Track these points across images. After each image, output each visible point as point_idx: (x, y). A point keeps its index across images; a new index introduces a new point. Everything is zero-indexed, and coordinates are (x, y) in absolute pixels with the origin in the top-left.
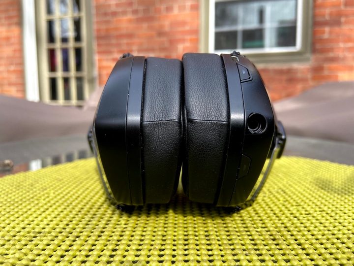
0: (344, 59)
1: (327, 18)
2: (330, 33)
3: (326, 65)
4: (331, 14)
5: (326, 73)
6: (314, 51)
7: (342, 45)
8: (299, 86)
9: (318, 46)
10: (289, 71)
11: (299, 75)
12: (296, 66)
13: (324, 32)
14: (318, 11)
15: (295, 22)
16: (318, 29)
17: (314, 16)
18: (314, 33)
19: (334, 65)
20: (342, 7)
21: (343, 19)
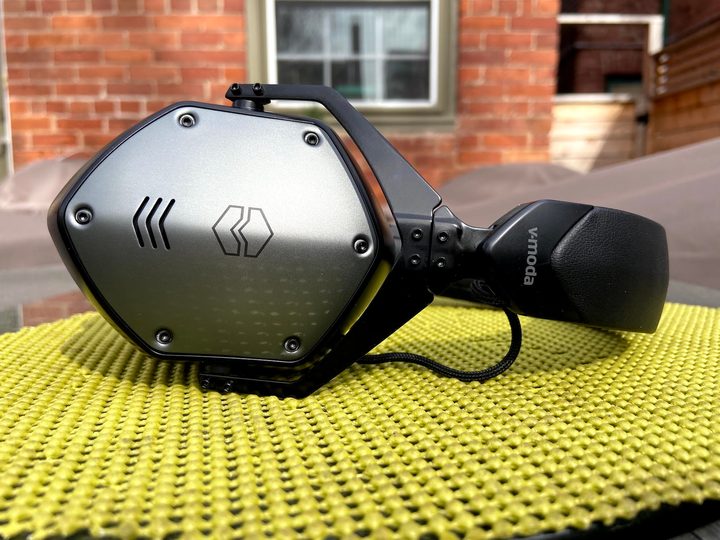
0: (510, 124)
1: (482, 48)
2: (488, 76)
3: (481, 135)
4: (488, 42)
5: (481, 149)
6: (460, 109)
7: (506, 99)
8: (437, 172)
9: (467, 101)
10: (419, 145)
11: (437, 153)
12: (430, 134)
13: (475, 76)
14: (466, 34)
15: (428, 52)
16: (466, 67)
17: (460, 44)
18: (460, 76)
19: (494, 135)
20: (507, 30)
21: (509, 52)
